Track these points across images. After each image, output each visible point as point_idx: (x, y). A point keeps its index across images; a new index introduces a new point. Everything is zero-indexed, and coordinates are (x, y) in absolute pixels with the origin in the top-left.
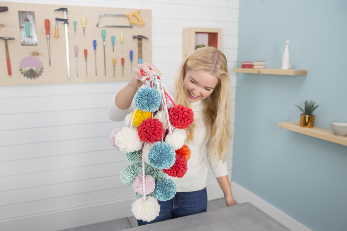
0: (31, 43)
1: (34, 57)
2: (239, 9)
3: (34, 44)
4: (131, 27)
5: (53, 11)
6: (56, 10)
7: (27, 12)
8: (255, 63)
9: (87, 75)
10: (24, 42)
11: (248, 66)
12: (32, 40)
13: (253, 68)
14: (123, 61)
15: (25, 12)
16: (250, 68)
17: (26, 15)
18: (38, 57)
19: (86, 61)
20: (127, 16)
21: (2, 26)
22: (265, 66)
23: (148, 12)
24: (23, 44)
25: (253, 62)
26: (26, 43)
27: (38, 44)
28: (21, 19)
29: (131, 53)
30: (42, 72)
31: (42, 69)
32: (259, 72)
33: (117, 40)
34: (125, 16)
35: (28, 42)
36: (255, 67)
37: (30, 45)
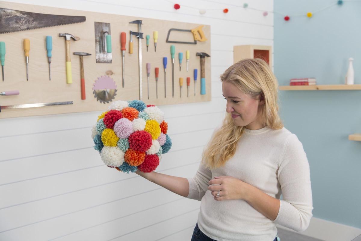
0: (106, 60)
1: (108, 76)
2: (274, 26)
3: (109, 61)
4: (195, 43)
5: (128, 24)
6: (130, 23)
7: (103, 23)
8: (309, 80)
9: (157, 98)
10: (99, 59)
11: (300, 84)
12: (107, 56)
13: (308, 85)
14: (188, 80)
15: (101, 23)
16: (304, 85)
17: (102, 27)
18: (111, 77)
19: (157, 80)
20: (193, 31)
21: (78, 39)
22: (316, 82)
23: (208, 27)
24: (98, 61)
25: (307, 79)
26: (101, 60)
27: (112, 62)
28: (97, 32)
29: (195, 72)
30: (116, 95)
31: (116, 91)
32: (318, 89)
33: (184, 57)
34: (190, 31)
35: (104, 58)
36: (310, 84)
37: (105, 62)
